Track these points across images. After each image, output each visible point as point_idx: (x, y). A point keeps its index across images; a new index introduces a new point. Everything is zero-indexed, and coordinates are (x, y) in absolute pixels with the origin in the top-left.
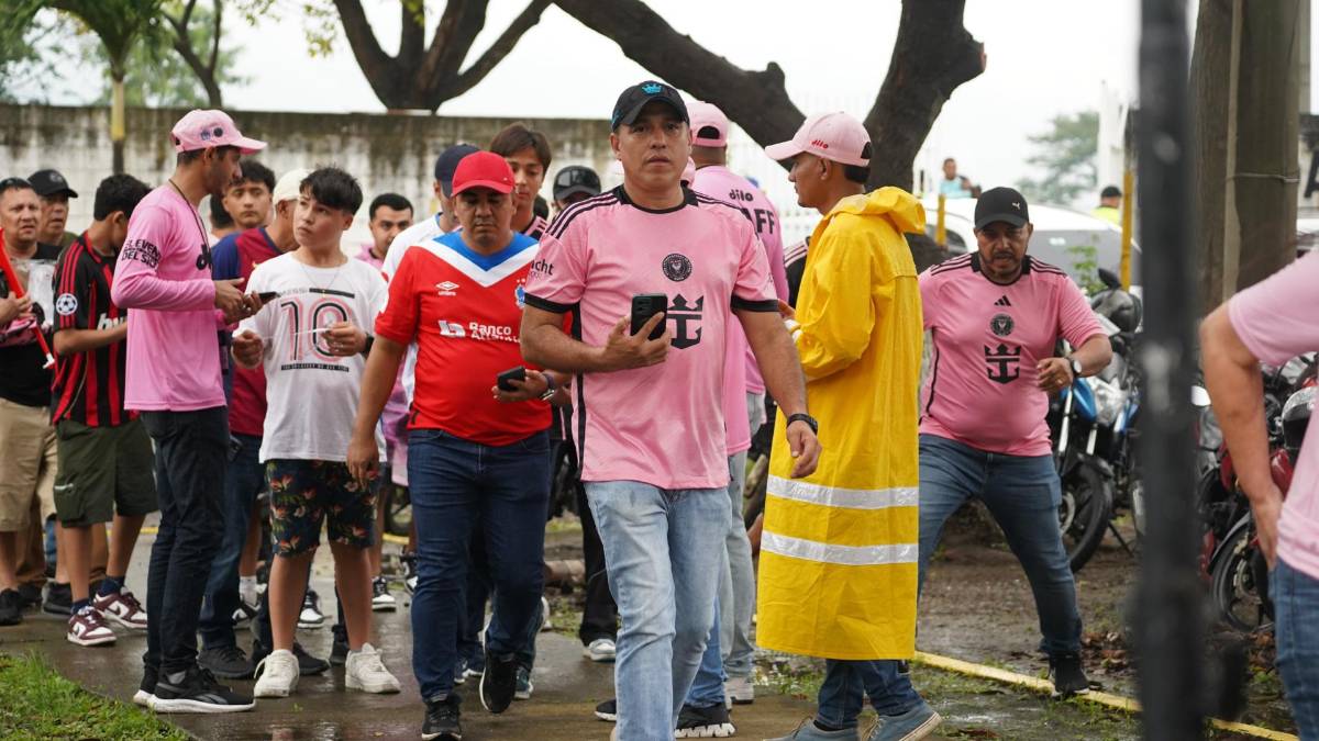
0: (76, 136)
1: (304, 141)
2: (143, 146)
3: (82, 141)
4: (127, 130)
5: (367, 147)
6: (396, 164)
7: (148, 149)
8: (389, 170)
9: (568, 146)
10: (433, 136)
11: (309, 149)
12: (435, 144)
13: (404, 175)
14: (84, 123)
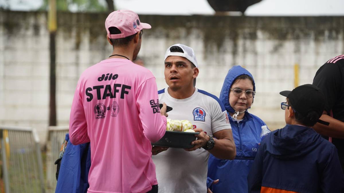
0: (27, 29)
1: (164, 31)
3: (30, 32)
4: (58, 25)
5: (202, 35)
6: (220, 44)
7: (70, 37)
8: (215, 48)
9: (327, 33)
10: (243, 28)
11: (167, 36)
12: (244, 34)
13: (225, 52)
14: (32, 21)
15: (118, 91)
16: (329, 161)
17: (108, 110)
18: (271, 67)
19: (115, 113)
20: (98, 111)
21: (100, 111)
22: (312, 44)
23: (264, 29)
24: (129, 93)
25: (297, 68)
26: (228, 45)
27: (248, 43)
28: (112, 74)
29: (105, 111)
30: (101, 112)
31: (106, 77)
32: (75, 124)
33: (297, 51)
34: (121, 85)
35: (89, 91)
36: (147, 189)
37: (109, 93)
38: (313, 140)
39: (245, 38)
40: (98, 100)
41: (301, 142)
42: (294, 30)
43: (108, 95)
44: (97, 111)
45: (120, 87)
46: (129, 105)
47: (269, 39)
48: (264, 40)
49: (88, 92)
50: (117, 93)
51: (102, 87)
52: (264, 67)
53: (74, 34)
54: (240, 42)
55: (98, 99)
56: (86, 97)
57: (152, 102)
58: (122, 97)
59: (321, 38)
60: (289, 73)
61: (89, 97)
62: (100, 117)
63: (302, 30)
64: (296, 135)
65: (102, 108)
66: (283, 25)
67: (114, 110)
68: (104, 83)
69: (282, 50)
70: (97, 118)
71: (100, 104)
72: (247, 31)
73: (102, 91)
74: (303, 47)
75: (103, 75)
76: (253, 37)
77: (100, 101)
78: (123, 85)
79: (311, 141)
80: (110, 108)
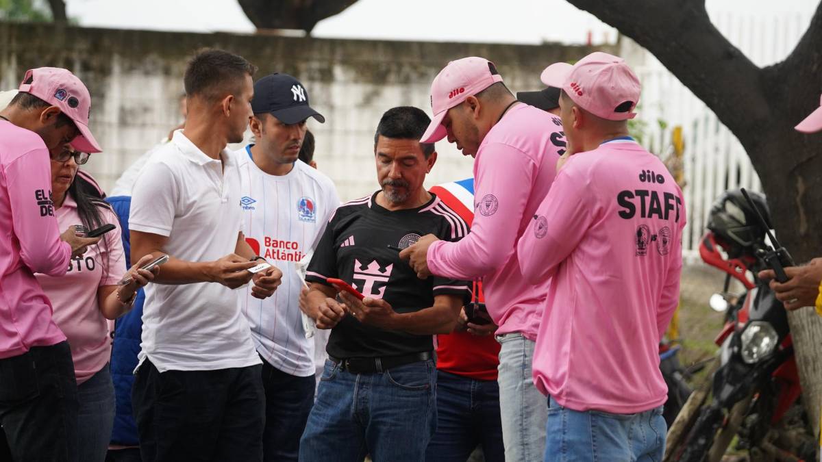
1: (161, 63)
11: (166, 72)
23: (346, 62)
27: (318, 88)
39: (311, 79)
42: (400, 66)
47: (356, 81)
48: (346, 83)
52: (346, 132)
57: (39, 193)
63: (414, 67)
66: (381, 57)
69: (379, 103)
72: (315, 65)
74: (416, 98)
76: (326, 77)
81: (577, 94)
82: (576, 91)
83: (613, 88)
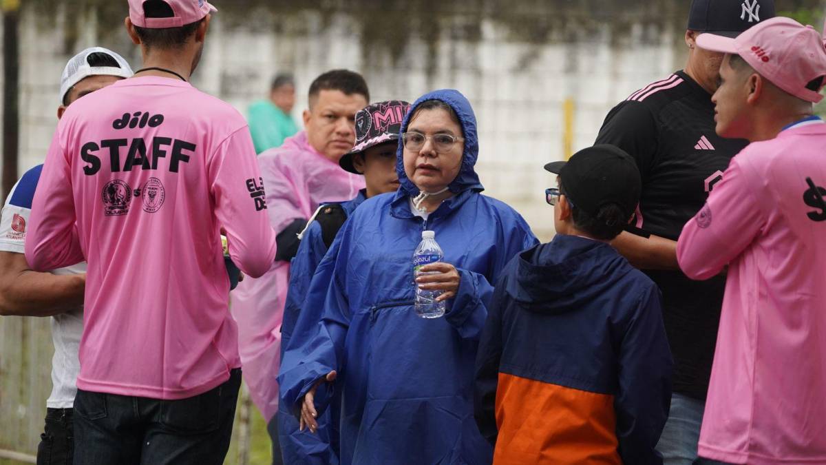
1: (271, 18)
2: (46, 19)
5: (357, 28)
6: (398, 51)
7: (52, 25)
8: (386, 60)
9: (637, 30)
10: (450, 14)
11: (278, 30)
12: (452, 28)
13: (408, 68)
15: (163, 154)
16: (635, 318)
17: (135, 195)
18: (512, 104)
19: (152, 205)
20: (113, 199)
21: (116, 199)
22: (605, 54)
24: (190, 160)
25: (571, 108)
26: (417, 52)
27: (462, 49)
28: (147, 114)
29: (128, 199)
30: (118, 200)
31: (133, 119)
32: (47, 223)
33: (571, 68)
34: (171, 139)
35: (92, 151)
36: (218, 378)
37: (140, 157)
38: (605, 270)
40: (113, 173)
41: (576, 273)
42: (564, 20)
43: (137, 162)
44: (109, 197)
45: (169, 144)
46: (190, 187)
48: (497, 42)
49: (89, 152)
50: (160, 159)
51: (124, 142)
52: (497, 104)
53: (61, 18)
54: (444, 47)
55: (112, 171)
56: (82, 164)
57: (250, 183)
58: (173, 168)
59: (624, 41)
60: (552, 119)
61: (91, 166)
62: (115, 212)
63: (582, 22)
64: (568, 257)
65: (122, 191)
67: (152, 196)
68: (129, 134)
69: (538, 67)
70: (109, 214)
71: (117, 182)
72: (459, 20)
73: (124, 151)
74: (584, 60)
75: (127, 116)
77: (116, 176)
78: (176, 140)
79: (600, 272)
80: (141, 192)
81: (760, 60)
82: (759, 56)
83: (812, 55)
